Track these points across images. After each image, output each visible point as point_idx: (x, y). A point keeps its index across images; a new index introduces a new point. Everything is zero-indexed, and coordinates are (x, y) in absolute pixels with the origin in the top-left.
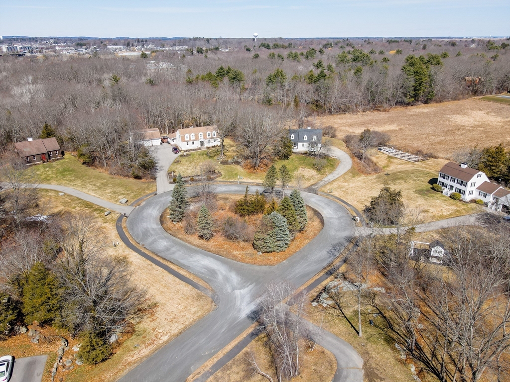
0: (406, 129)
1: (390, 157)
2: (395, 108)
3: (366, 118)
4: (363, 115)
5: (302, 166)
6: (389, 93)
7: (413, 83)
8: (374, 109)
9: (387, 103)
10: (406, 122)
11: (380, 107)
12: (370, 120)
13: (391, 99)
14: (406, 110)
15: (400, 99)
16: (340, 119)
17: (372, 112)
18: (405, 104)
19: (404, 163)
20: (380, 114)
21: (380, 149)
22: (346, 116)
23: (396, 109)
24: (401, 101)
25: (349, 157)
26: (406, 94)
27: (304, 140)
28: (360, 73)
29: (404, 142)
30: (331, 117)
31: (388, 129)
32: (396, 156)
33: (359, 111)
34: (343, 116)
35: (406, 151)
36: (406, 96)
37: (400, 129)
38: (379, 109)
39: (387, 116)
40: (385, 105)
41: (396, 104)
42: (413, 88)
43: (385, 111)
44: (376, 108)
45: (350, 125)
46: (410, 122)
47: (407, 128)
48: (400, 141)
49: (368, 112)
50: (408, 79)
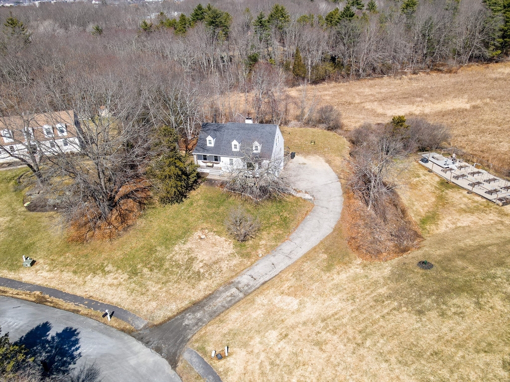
0: (486, 108)
1: (445, 184)
2: (468, 66)
3: (415, 85)
4: (410, 79)
5: (205, 225)
6: (459, 43)
7: (501, 25)
8: (432, 70)
9: (454, 59)
10: (485, 92)
11: (442, 65)
12: (421, 89)
13: (462, 51)
14: (487, 71)
15: (477, 52)
16: (371, 86)
17: (428, 73)
18: (485, 61)
19: (477, 209)
20: (441, 78)
21: (426, 161)
22: (382, 81)
23: (468, 69)
24: (478, 55)
25: (341, 192)
26: (488, 43)
27: (234, 150)
28: (411, 10)
29: (481, 139)
30: (358, 83)
31: (451, 108)
32: (460, 182)
33: (405, 73)
34: (377, 81)
35: (483, 164)
36: (487, 47)
37: (474, 107)
38: (441, 68)
39: (453, 80)
40: (452, 63)
41: (470, 59)
42: (500, 33)
43: (450, 71)
44: (435, 68)
45: (384, 100)
46: (493, 93)
47: (486, 104)
48: (472, 137)
49: (421, 75)
50: (493, 18)
